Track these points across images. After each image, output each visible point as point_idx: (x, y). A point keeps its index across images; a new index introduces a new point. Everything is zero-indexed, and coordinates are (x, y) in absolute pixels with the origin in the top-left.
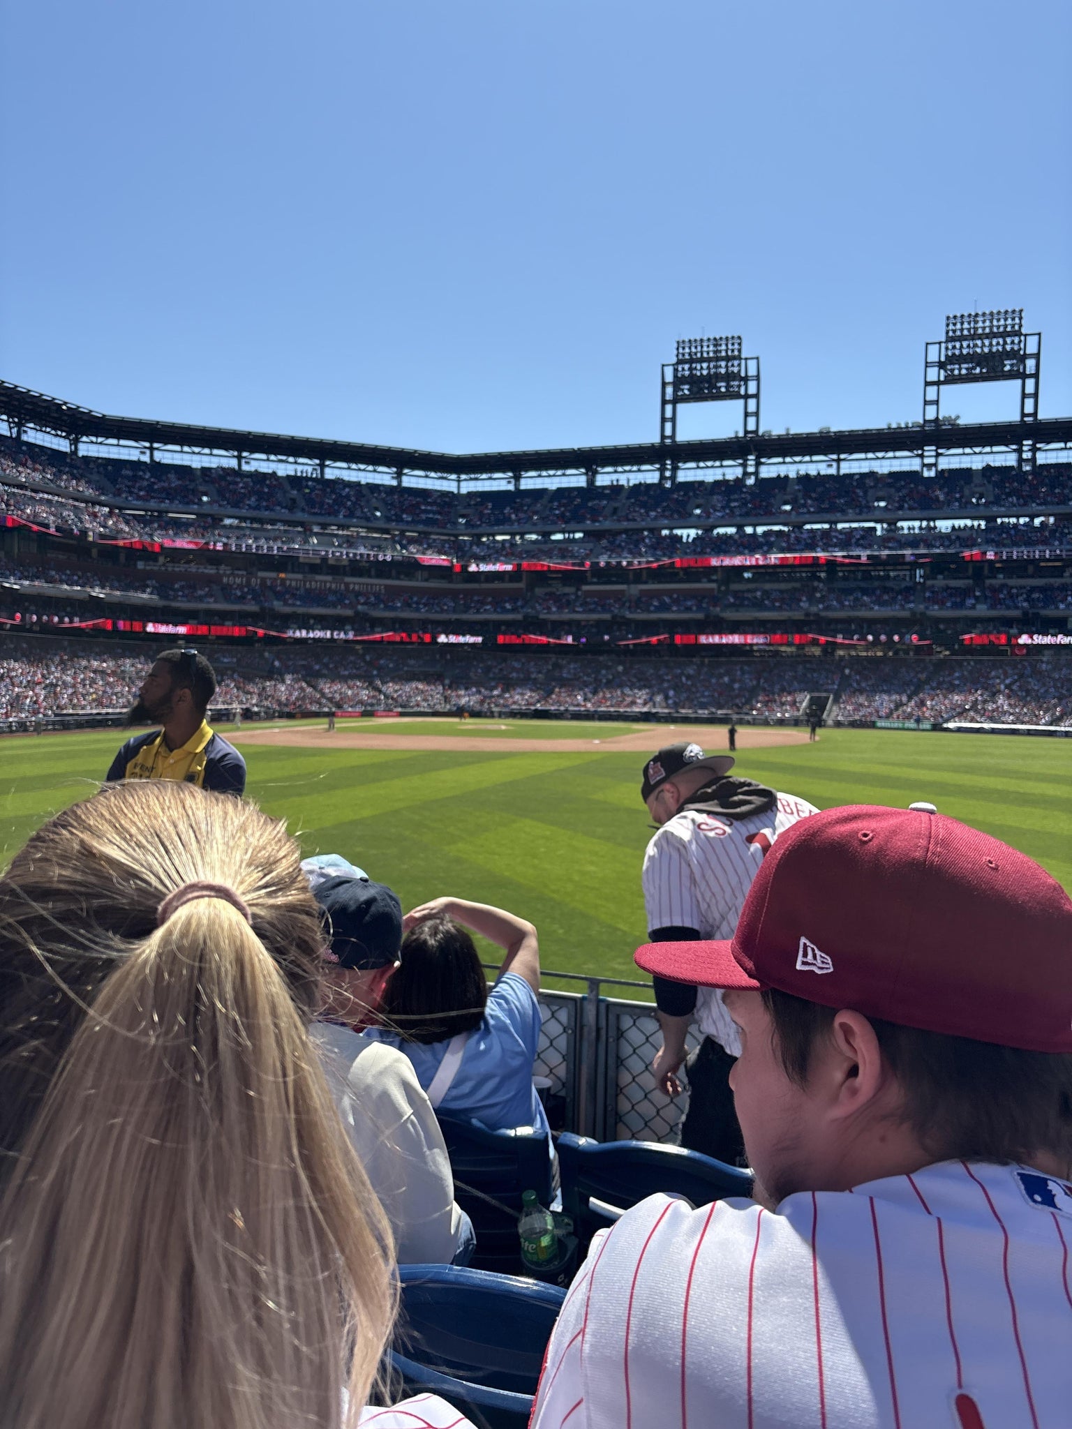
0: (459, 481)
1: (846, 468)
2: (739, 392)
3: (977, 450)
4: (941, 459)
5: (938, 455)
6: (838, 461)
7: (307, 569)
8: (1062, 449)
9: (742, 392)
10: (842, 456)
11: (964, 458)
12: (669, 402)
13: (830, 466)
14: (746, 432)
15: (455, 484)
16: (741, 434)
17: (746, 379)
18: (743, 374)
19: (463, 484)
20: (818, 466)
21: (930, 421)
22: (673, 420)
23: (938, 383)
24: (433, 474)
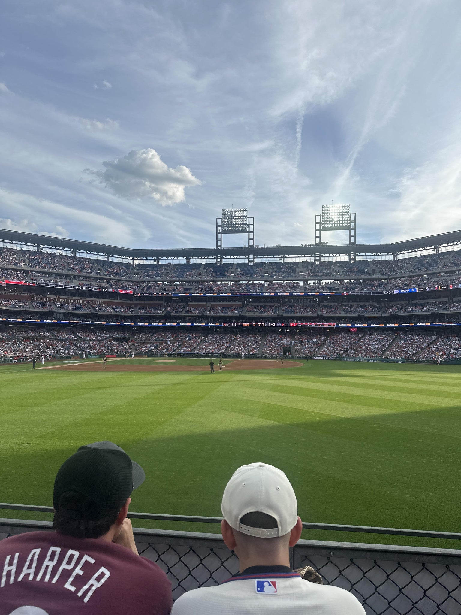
0: (133, 260)
1: (287, 260)
2: (246, 230)
3: (334, 255)
4: (321, 258)
5: (320, 257)
6: (284, 257)
7: (69, 294)
8: (364, 255)
9: (248, 230)
10: (285, 256)
11: (330, 258)
12: (219, 233)
13: (281, 259)
14: (249, 245)
15: (132, 261)
16: (247, 246)
17: (249, 226)
18: (248, 224)
19: (135, 261)
20: (276, 259)
21: (317, 244)
22: (221, 240)
23: (320, 230)
24: (122, 257)
